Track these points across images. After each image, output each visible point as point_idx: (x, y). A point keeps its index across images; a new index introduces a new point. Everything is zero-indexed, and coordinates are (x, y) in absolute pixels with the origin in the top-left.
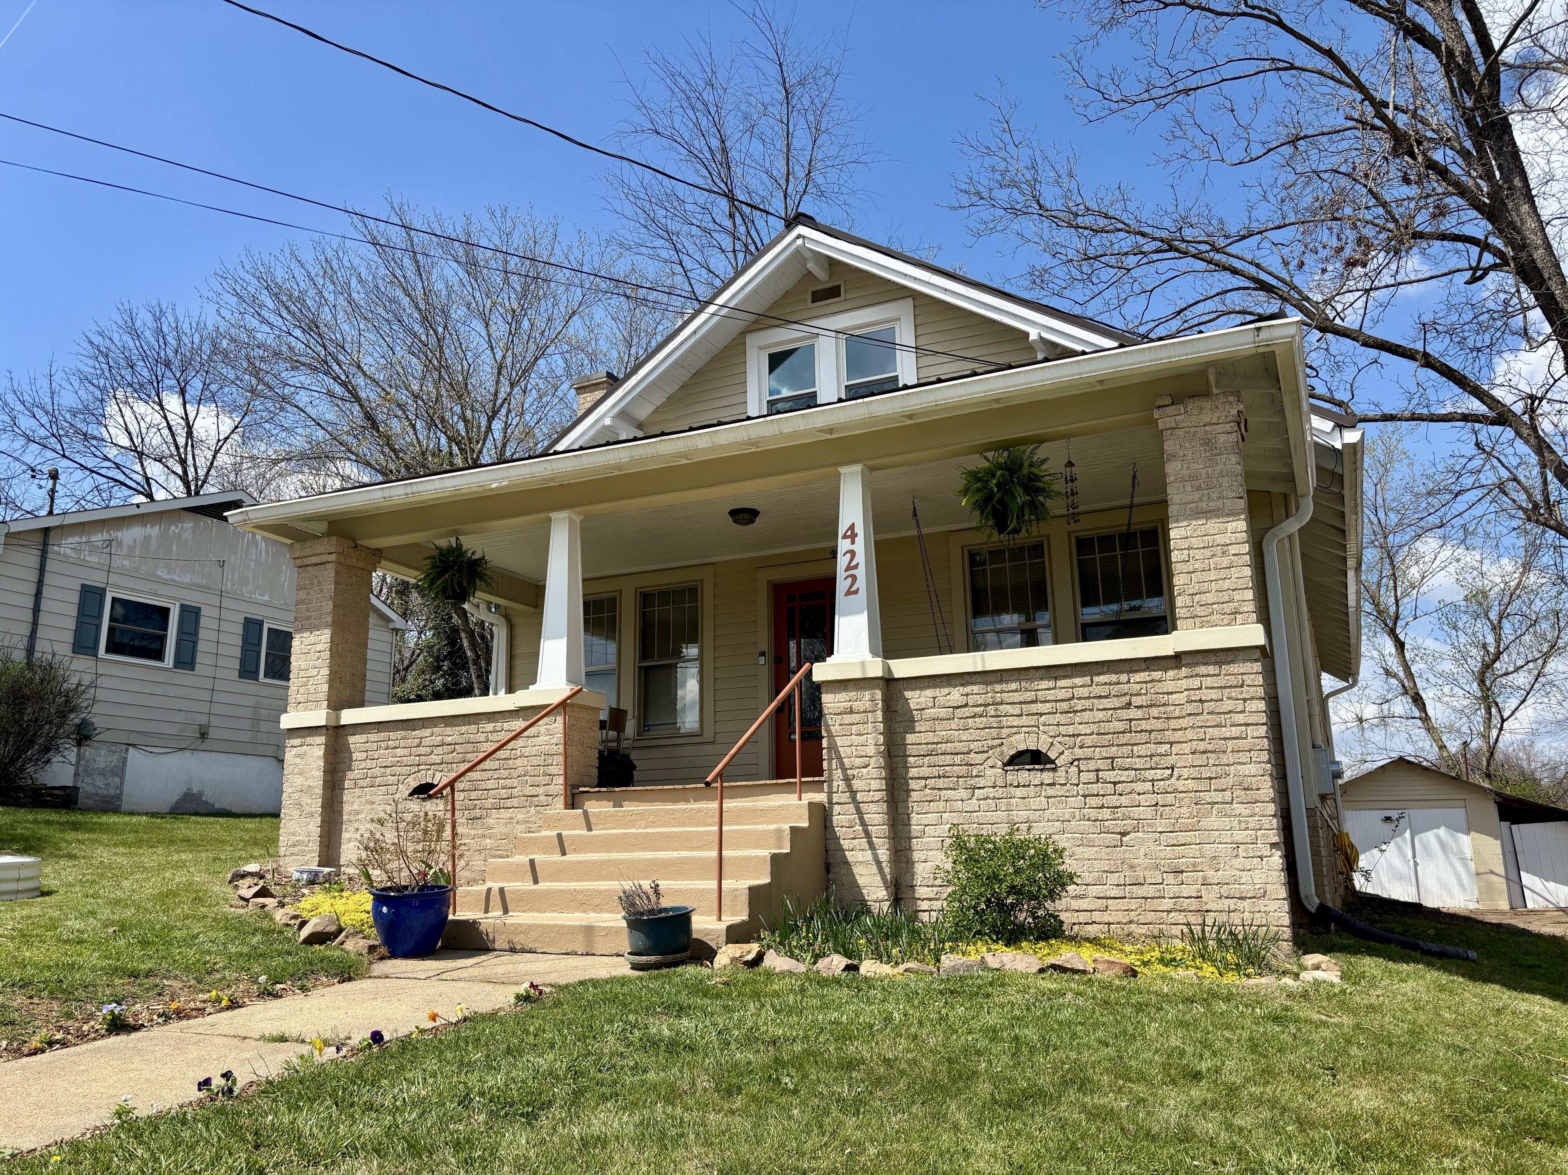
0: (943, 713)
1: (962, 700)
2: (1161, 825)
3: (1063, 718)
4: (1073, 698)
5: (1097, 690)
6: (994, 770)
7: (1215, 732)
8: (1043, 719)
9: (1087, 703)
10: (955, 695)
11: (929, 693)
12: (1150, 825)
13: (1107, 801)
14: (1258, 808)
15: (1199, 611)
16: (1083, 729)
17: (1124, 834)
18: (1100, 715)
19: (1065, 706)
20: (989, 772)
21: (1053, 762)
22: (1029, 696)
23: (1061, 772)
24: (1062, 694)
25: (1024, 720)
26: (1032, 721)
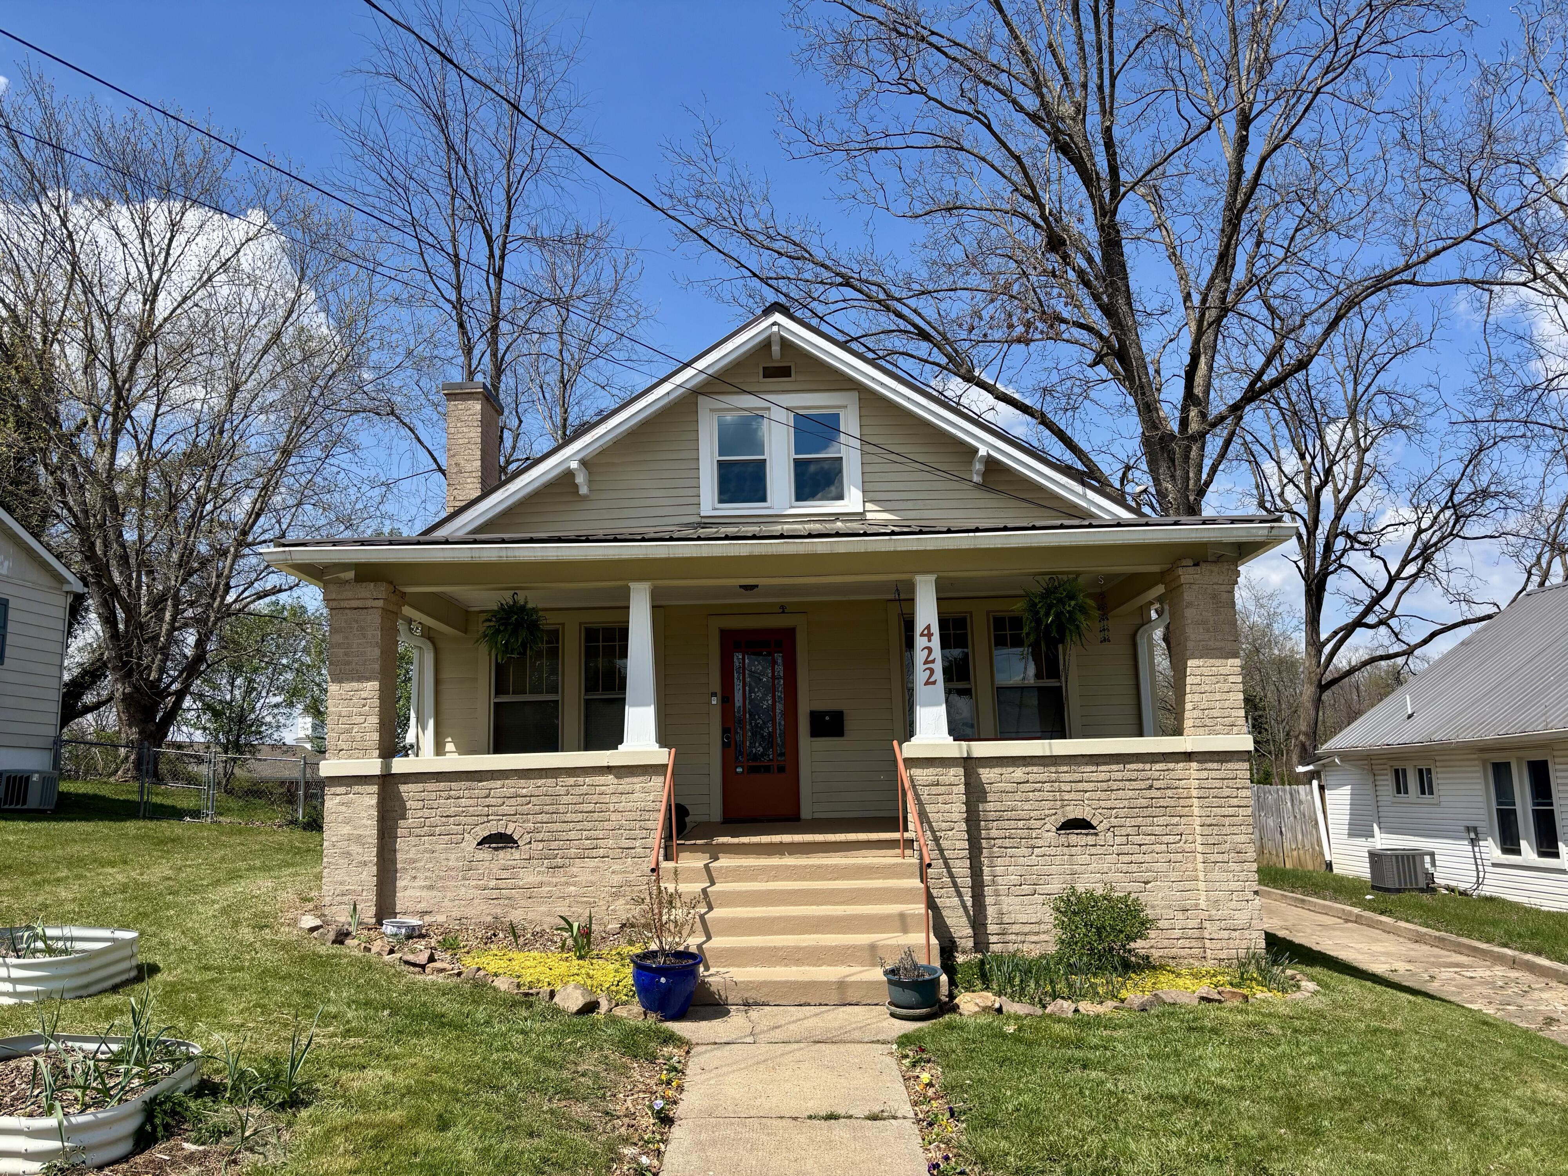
0: (1009, 787)
1: (1025, 778)
2: (1174, 876)
3: (1103, 795)
4: (1109, 780)
5: (1127, 775)
6: (1050, 834)
7: (1218, 811)
8: (1087, 794)
9: (1121, 785)
10: (1019, 773)
11: (997, 770)
12: (1166, 876)
13: (1134, 858)
14: (1246, 866)
15: (1208, 722)
16: (1118, 804)
17: (1146, 883)
18: (1131, 793)
19: (1104, 785)
20: (1046, 835)
21: (1094, 828)
22: (1078, 777)
23: (1101, 836)
24: (1103, 776)
25: (1073, 796)
26: (1079, 795)
